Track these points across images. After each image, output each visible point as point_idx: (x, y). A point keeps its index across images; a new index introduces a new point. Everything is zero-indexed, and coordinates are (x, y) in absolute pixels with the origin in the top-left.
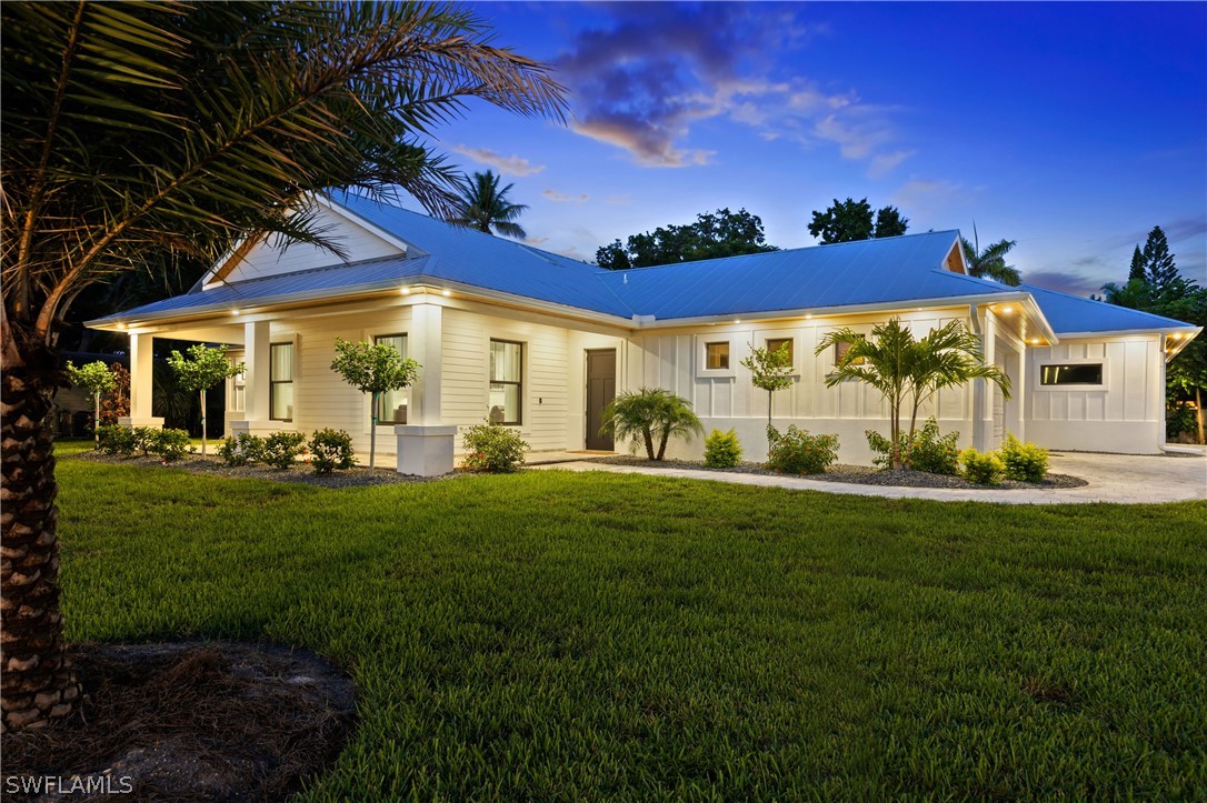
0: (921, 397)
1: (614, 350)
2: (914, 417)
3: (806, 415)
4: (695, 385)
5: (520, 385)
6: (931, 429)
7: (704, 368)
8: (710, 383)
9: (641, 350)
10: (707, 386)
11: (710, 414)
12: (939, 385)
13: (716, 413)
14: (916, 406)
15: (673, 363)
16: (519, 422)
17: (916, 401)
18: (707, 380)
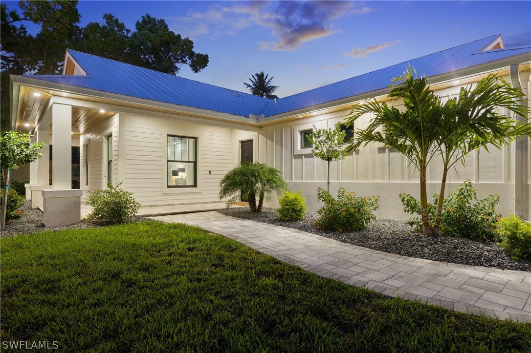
0: (452, 161)
1: (252, 141)
2: (444, 181)
3: (364, 180)
4: (293, 160)
5: (195, 163)
6: (465, 193)
7: (299, 148)
8: (302, 158)
9: (265, 139)
10: (301, 160)
11: (302, 179)
12: (471, 147)
13: (306, 179)
14: (446, 170)
15: (282, 146)
16: (195, 185)
17: (446, 165)
18: (300, 156)
